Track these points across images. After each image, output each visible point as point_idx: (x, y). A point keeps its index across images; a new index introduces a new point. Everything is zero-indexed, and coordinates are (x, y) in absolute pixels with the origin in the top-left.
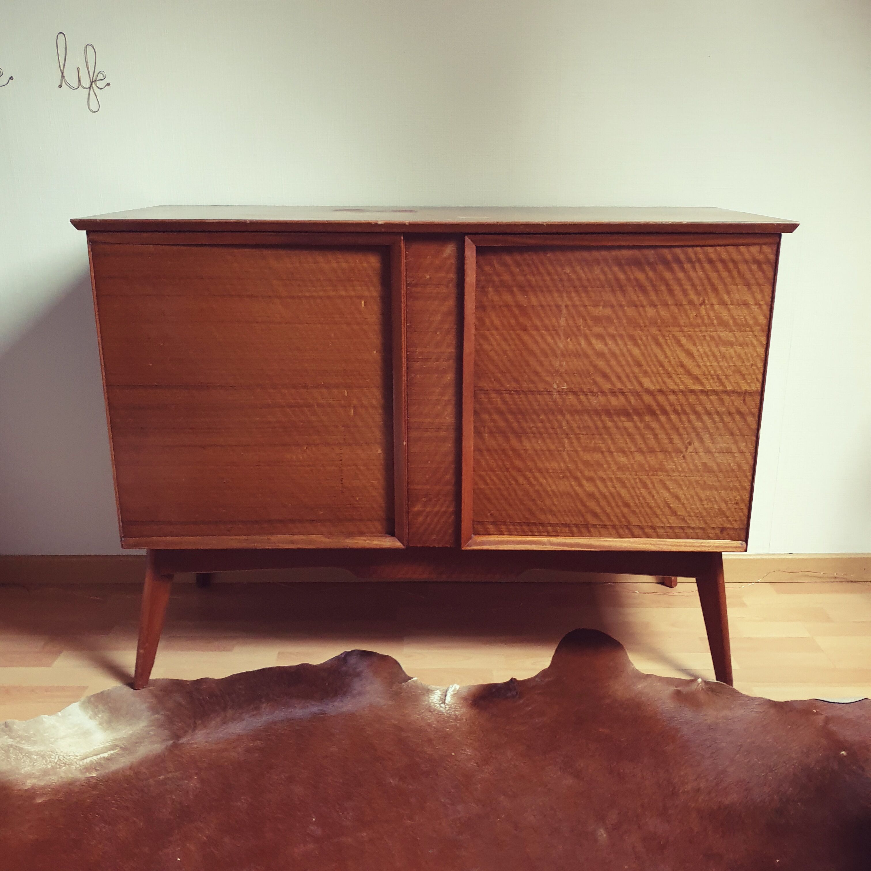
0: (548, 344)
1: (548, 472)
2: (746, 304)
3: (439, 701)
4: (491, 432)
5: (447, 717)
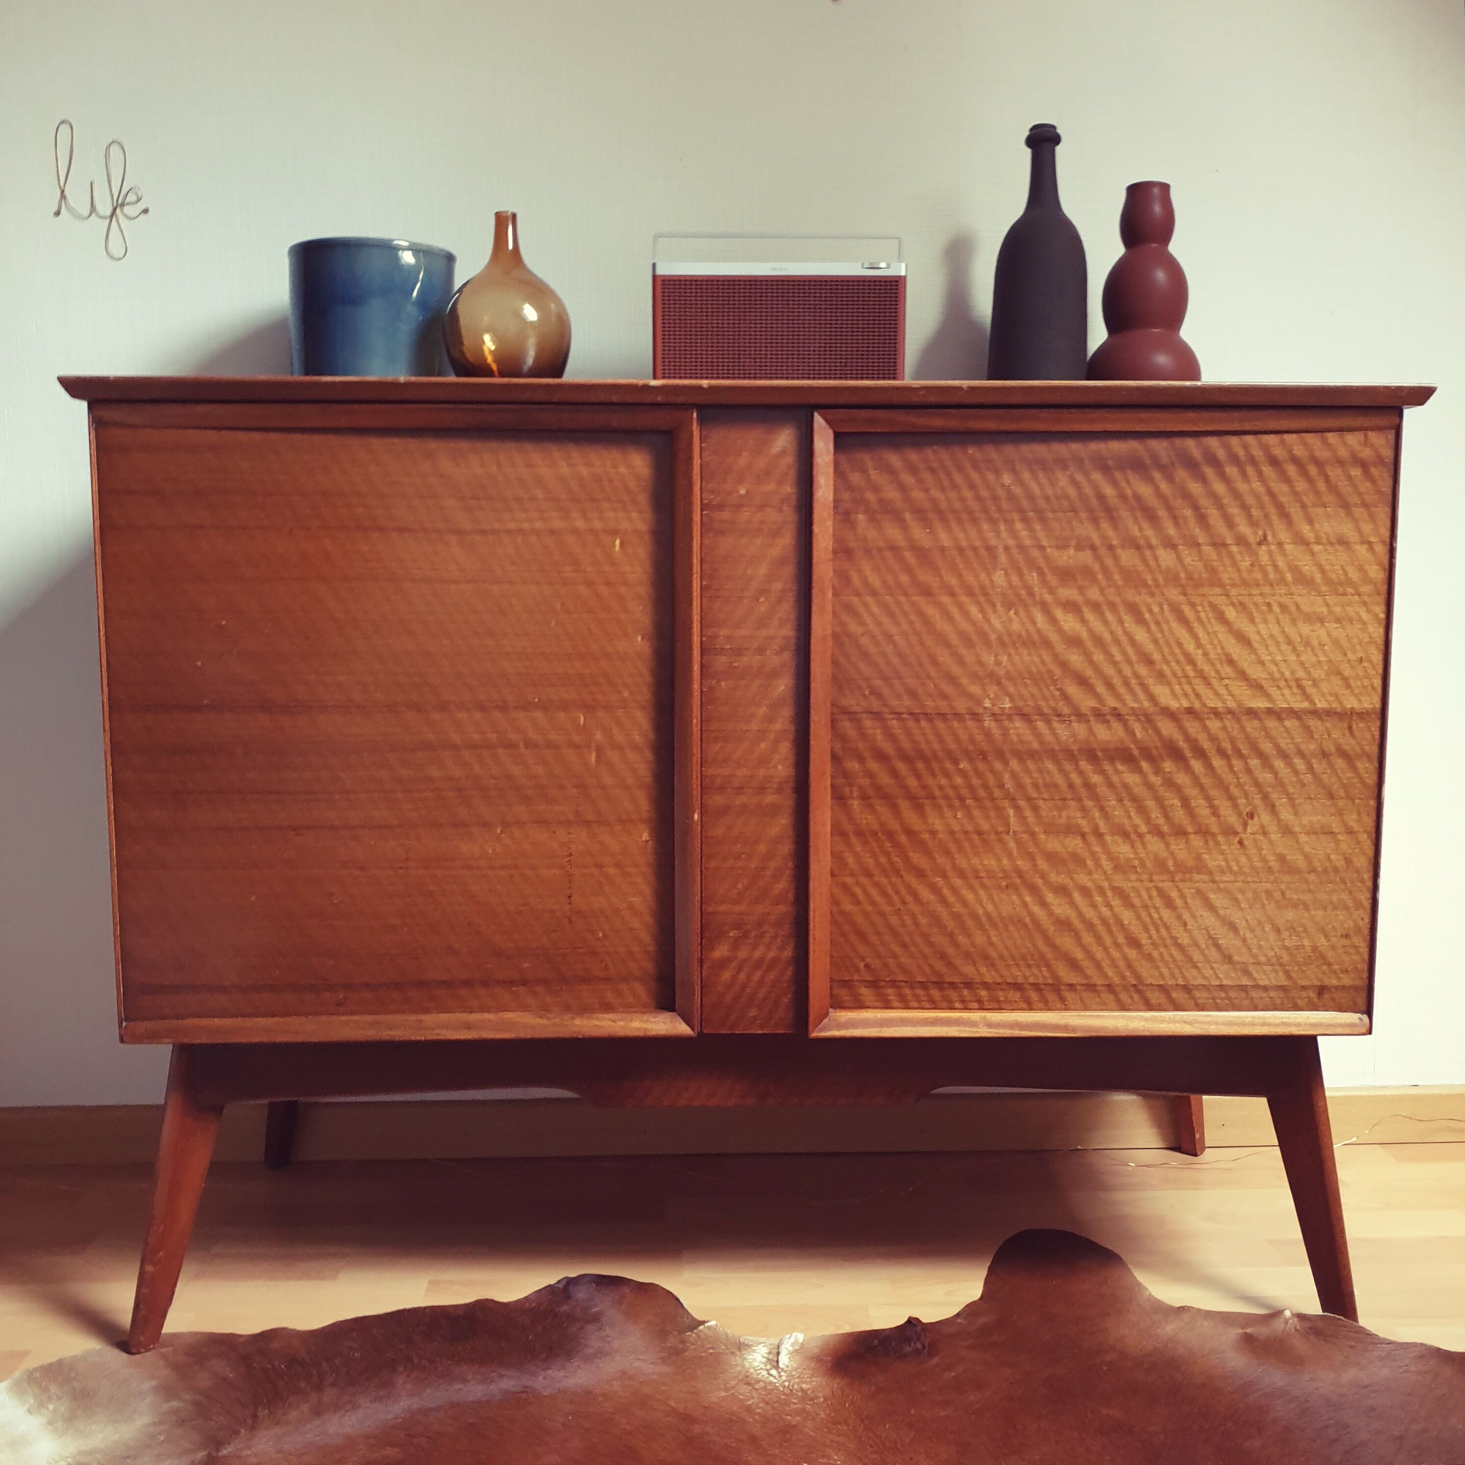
0: (974, 624)
1: (978, 877)
2: (1343, 542)
3: (766, 1366)
4: (864, 797)
5: (785, 1394)
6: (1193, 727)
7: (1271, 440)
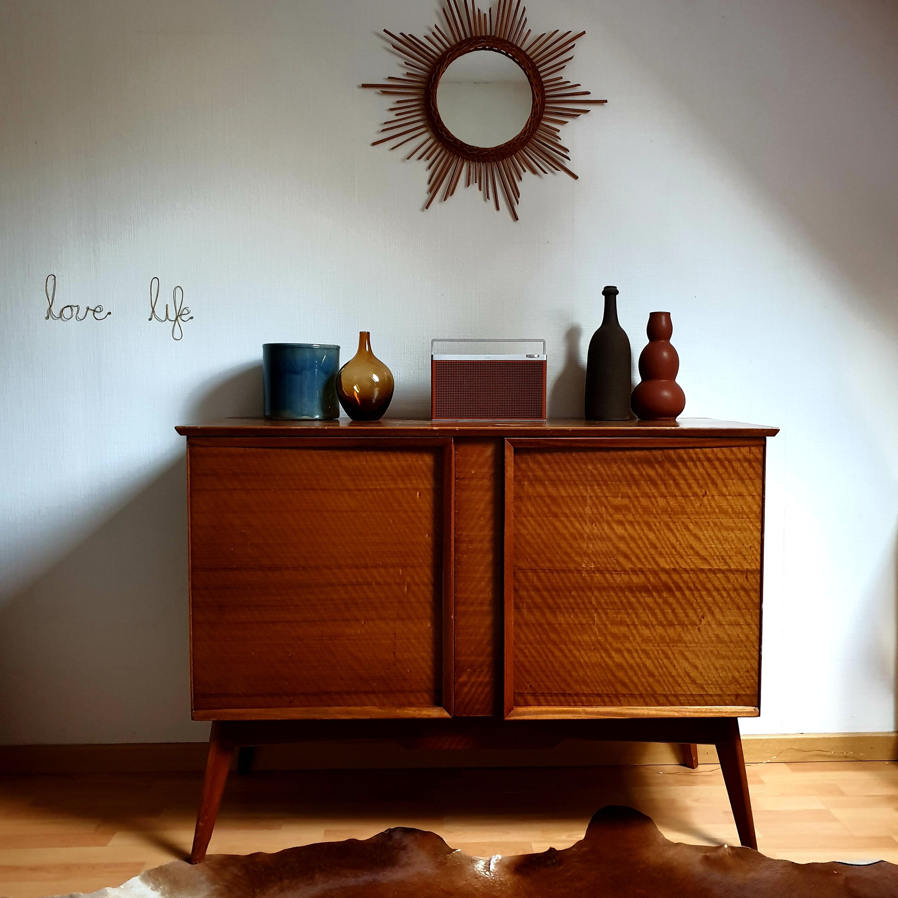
0: (577, 529)
1: (581, 645)
2: (741, 495)
3: (484, 870)
4: (529, 608)
5: (493, 883)
6: (676, 577)
7: (708, 450)
